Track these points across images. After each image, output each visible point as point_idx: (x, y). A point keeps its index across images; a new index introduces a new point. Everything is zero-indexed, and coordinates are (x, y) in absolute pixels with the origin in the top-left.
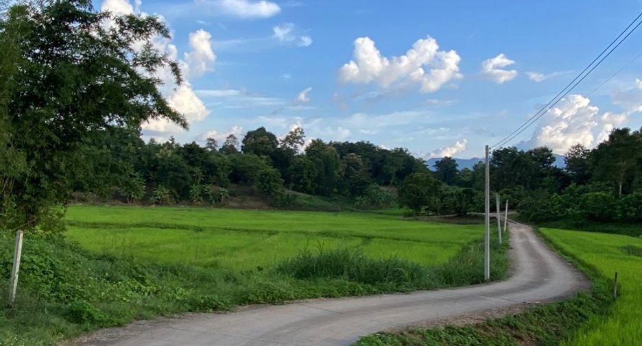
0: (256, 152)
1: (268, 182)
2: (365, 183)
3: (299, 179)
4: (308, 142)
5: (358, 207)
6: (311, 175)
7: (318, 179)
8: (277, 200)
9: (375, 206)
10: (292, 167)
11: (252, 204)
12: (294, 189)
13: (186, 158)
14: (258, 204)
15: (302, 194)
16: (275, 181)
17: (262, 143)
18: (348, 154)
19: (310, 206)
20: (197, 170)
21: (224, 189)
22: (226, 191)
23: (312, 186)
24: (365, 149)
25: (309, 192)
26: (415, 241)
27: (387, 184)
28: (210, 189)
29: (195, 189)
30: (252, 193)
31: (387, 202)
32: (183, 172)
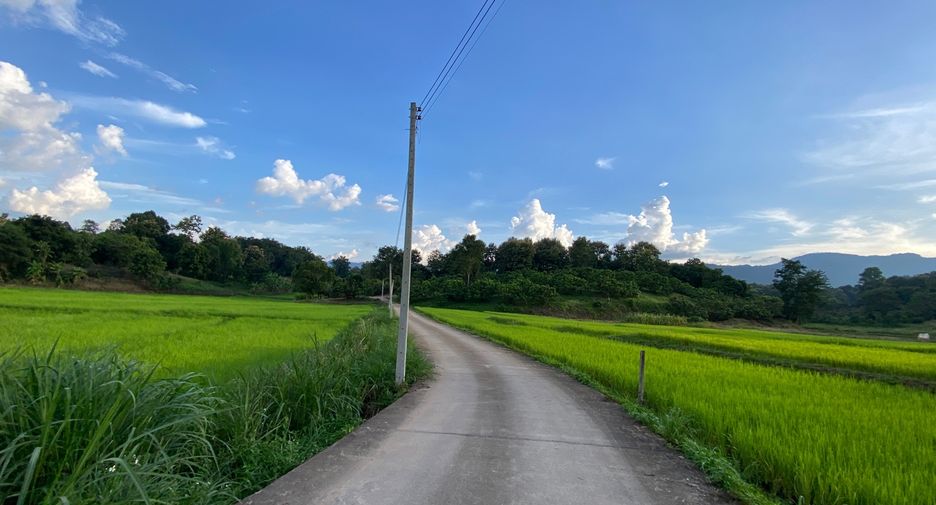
0: (139, 234)
1: (145, 264)
2: (262, 271)
3: (189, 264)
4: (205, 230)
5: (253, 293)
6: (204, 260)
7: (212, 265)
8: (155, 283)
9: (272, 292)
10: (182, 252)
11: (120, 286)
12: (180, 273)
13: (27, 229)
14: (128, 286)
15: (190, 279)
16: (154, 263)
17: (148, 226)
18: (250, 247)
19: (198, 290)
20: (43, 245)
21: (79, 269)
22: (83, 270)
23: (204, 271)
24: (269, 245)
25: (201, 278)
26: (296, 319)
27: (288, 275)
28: (59, 267)
29: (36, 267)
30: (121, 275)
31: (286, 290)
32: (19, 246)
